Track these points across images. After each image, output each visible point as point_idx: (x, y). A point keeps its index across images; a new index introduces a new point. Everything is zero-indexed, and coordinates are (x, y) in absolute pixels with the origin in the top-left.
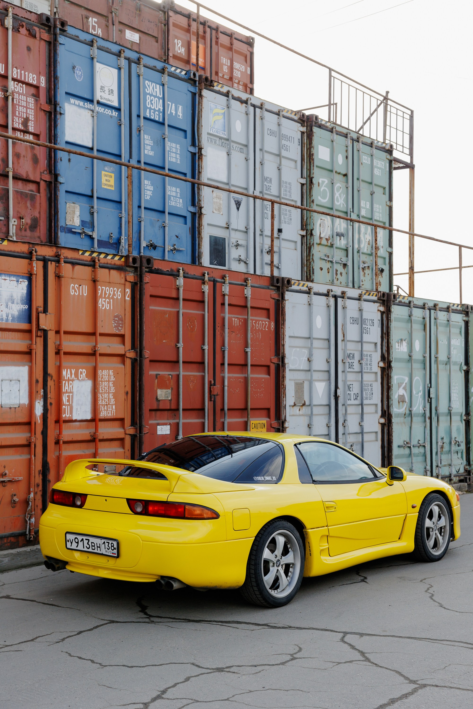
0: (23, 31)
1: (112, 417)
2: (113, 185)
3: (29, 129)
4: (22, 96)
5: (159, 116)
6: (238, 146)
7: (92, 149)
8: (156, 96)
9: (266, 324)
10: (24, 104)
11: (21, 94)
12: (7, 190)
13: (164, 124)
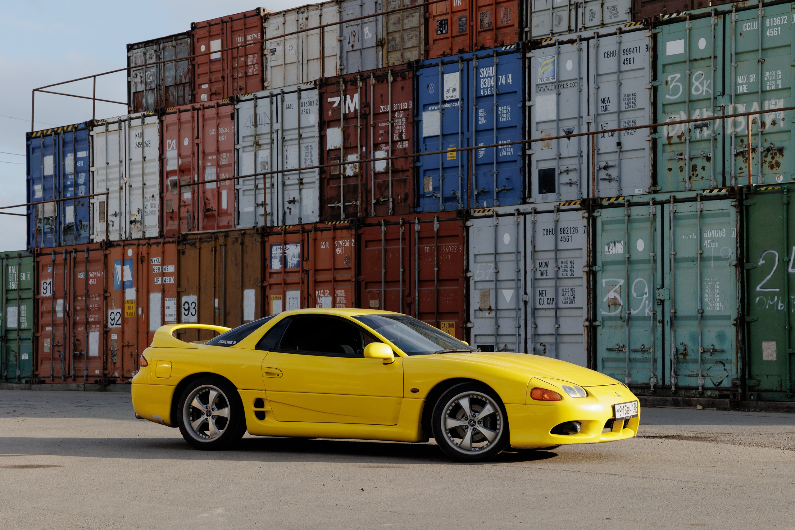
0: (399, 79)
2: (456, 155)
3: (403, 138)
5: (491, 90)
6: (569, 83)
7: (439, 136)
8: (489, 77)
9: (455, 248)
10: (400, 124)
11: (398, 118)
12: (389, 181)
13: (493, 95)
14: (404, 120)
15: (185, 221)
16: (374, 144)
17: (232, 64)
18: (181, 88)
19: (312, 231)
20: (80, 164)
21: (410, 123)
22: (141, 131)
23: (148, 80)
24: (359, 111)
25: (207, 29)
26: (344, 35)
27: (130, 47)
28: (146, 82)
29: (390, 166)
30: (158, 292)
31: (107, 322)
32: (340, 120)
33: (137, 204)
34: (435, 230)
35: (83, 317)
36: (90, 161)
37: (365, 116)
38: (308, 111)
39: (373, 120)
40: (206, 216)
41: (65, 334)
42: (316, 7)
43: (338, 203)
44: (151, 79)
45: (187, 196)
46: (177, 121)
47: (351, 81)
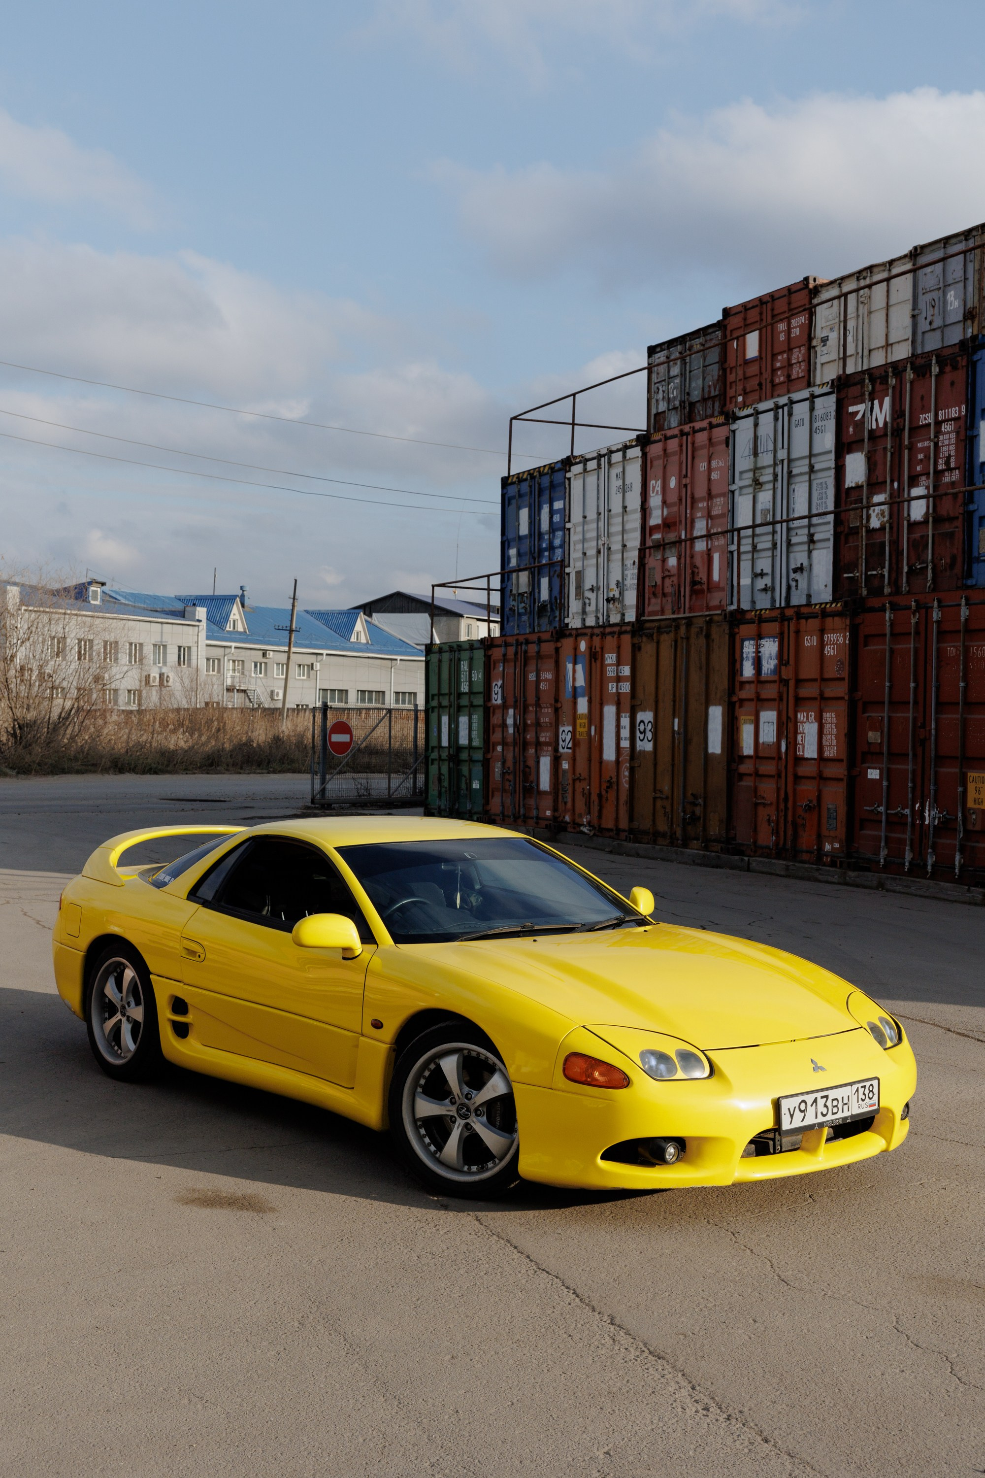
0: (948, 369)
1: (834, 758)
3: (951, 466)
4: (946, 435)
10: (947, 442)
11: (946, 433)
12: (928, 535)
14: (953, 436)
15: (670, 599)
16: (909, 477)
17: (772, 365)
18: (710, 404)
19: (792, 619)
20: (557, 518)
21: (961, 440)
22: (621, 470)
23: (671, 396)
24: (889, 425)
25: (742, 315)
26: (920, 306)
27: (652, 351)
28: (669, 398)
29: (931, 511)
30: (613, 705)
31: (558, 744)
32: (863, 440)
33: (616, 575)
34: (963, 619)
35: (533, 735)
36: (566, 514)
37: (897, 432)
38: (823, 428)
39: (910, 438)
40: (693, 592)
41: (514, 757)
42: (882, 268)
43: (859, 571)
44: (675, 393)
45: (672, 562)
46: (662, 453)
47: (880, 378)
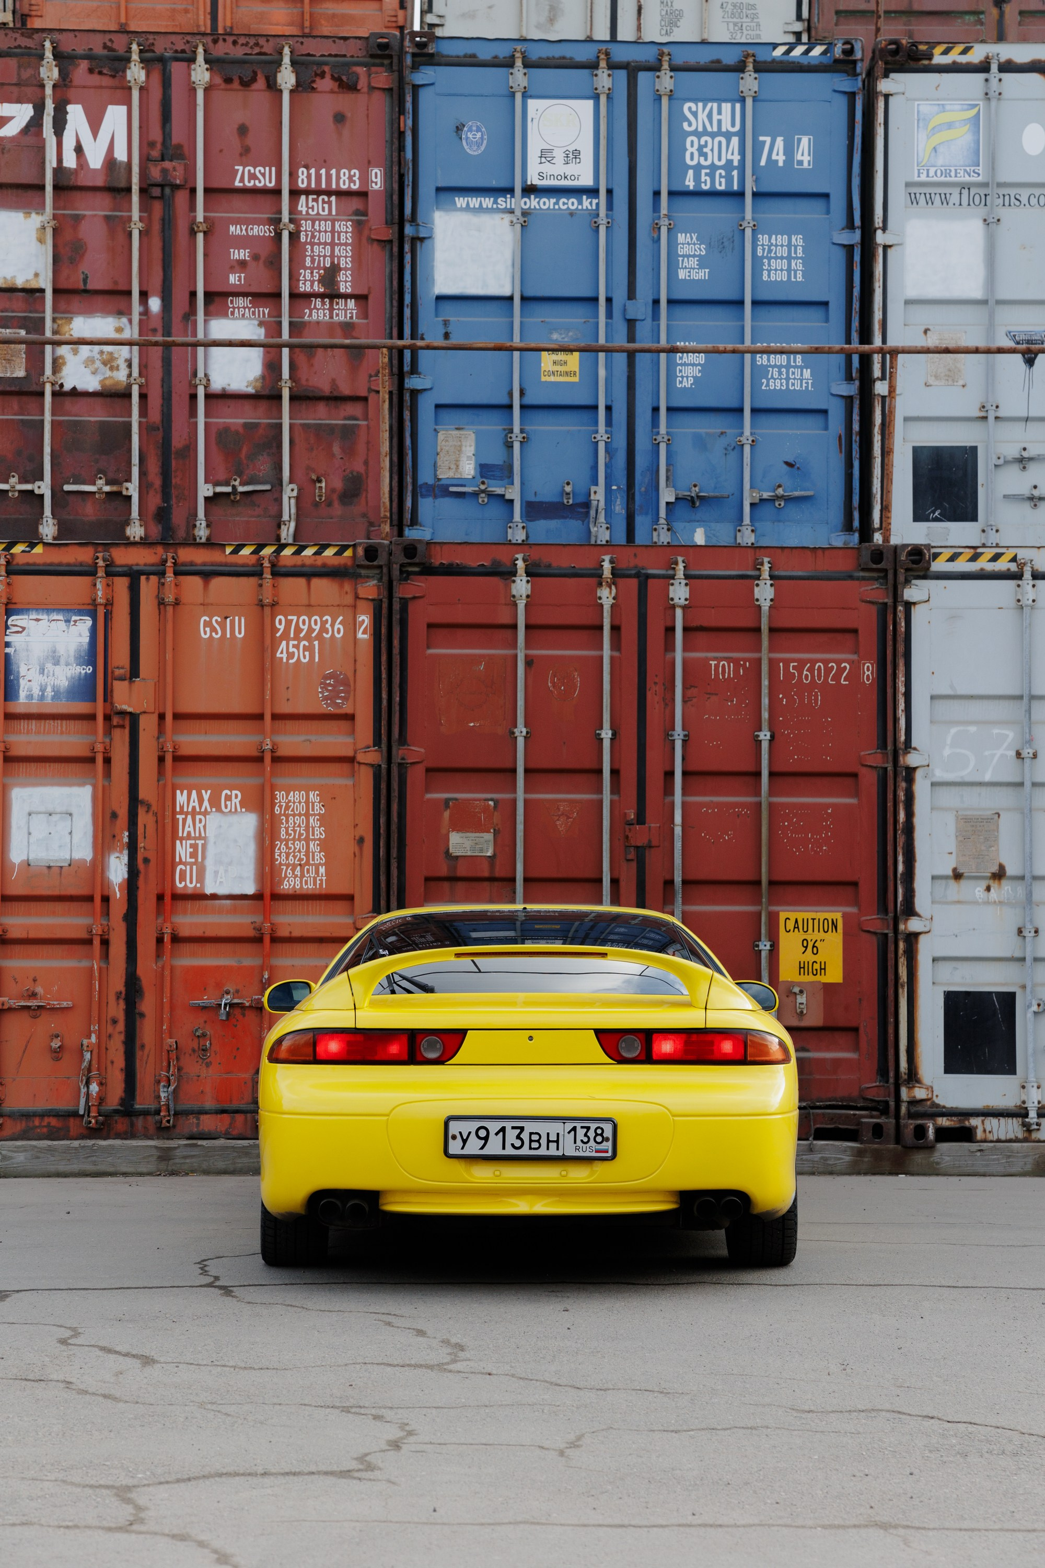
0: (325, 84)
1: (317, 892)
2: (577, 370)
3: (339, 289)
4: (323, 223)
5: (729, 179)
6: (1024, 194)
7: (511, 298)
8: (719, 133)
9: (841, 670)
10: (326, 238)
11: (317, 218)
12: (280, 426)
13: (741, 194)
14: (345, 229)
16: (207, 294)
19: (158, 573)
21: (370, 240)
24: (133, 169)
29: (286, 374)
32: (41, 187)
34: (765, 605)
37: (165, 192)
39: (205, 210)
43: (23, 480)
47: (90, 57)
